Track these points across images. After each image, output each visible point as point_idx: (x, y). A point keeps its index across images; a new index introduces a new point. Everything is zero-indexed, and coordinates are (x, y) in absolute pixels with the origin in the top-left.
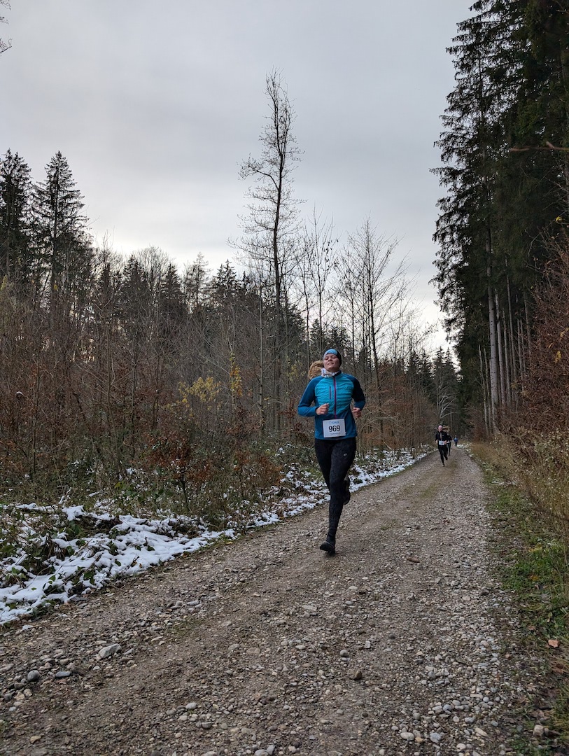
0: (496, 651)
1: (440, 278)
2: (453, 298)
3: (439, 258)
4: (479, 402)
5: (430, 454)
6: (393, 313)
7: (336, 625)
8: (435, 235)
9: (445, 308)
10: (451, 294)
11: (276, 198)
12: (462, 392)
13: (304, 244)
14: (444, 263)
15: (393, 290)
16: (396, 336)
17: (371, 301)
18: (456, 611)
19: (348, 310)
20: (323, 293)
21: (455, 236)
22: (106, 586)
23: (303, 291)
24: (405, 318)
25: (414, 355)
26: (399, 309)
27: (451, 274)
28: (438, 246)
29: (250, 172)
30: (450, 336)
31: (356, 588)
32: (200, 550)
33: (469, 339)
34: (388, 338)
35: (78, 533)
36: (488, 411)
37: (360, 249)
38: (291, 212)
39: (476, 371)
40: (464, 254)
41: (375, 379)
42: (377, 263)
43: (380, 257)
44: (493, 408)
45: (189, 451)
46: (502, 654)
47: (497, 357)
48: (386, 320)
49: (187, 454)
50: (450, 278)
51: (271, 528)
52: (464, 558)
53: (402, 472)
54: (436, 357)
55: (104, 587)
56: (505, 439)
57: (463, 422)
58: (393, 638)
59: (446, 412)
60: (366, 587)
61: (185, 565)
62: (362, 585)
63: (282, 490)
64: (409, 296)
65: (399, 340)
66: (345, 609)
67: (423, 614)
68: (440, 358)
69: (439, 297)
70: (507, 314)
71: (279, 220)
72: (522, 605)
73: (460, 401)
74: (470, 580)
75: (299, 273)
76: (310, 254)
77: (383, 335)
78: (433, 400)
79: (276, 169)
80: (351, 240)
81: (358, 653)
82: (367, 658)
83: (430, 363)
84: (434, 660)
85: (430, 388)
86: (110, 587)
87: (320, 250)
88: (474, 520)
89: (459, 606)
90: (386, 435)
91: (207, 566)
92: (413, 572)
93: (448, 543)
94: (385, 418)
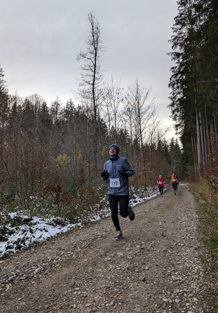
0: (202, 271)
1: (172, 105)
2: (178, 114)
3: (171, 95)
4: (192, 163)
5: (169, 189)
6: (150, 122)
7: (132, 260)
8: (169, 85)
9: (175, 119)
10: (178, 112)
11: (93, 69)
12: (183, 159)
13: (107, 91)
14: (174, 98)
15: (150, 111)
16: (152, 133)
17: (140, 116)
18: (184, 256)
19: (128, 121)
20: (116, 114)
21: (179, 84)
22: (30, 247)
23: (107, 113)
24: (155, 124)
25: (160, 142)
26: (153, 120)
27: (177, 103)
28: (171, 90)
29: (81, 58)
30: (178, 132)
31: (139, 246)
32: (68, 231)
33: (187, 134)
34: (148, 134)
35: (16, 224)
36: (196, 168)
37: (134, 92)
38: (101, 76)
39: (190, 149)
40: (184, 93)
41: (142, 153)
42: (142, 99)
43: (143, 95)
44: (199, 166)
45: (60, 188)
46: (204, 272)
47: (201, 142)
48: (147, 125)
49: (59, 189)
50: (177, 105)
51: (98, 222)
52: (187, 234)
53: (155, 197)
54: (171, 142)
55: (29, 247)
56: (205, 181)
57: (184, 173)
58: (157, 266)
59: (175, 169)
60: (143, 246)
61: (63, 238)
62: (142, 245)
63: (101, 206)
64: (157, 114)
65: (153, 135)
66: (135, 254)
67: (169, 257)
68: (172, 143)
69: (172, 114)
70: (205, 121)
71: (95, 80)
72: (213, 253)
73: (183, 163)
74: (190, 244)
75: (105, 104)
76: (110, 95)
77: (145, 133)
78: (170, 163)
79: (93, 56)
80: (129, 88)
81: (143, 271)
82: (147, 273)
83: (168, 145)
84: (175, 274)
85: (168, 157)
86: (32, 247)
87: (115, 94)
88: (191, 218)
89: (185, 254)
90: (147, 180)
91: (72, 238)
92: (164, 240)
93: (179, 228)
94: (147, 172)
